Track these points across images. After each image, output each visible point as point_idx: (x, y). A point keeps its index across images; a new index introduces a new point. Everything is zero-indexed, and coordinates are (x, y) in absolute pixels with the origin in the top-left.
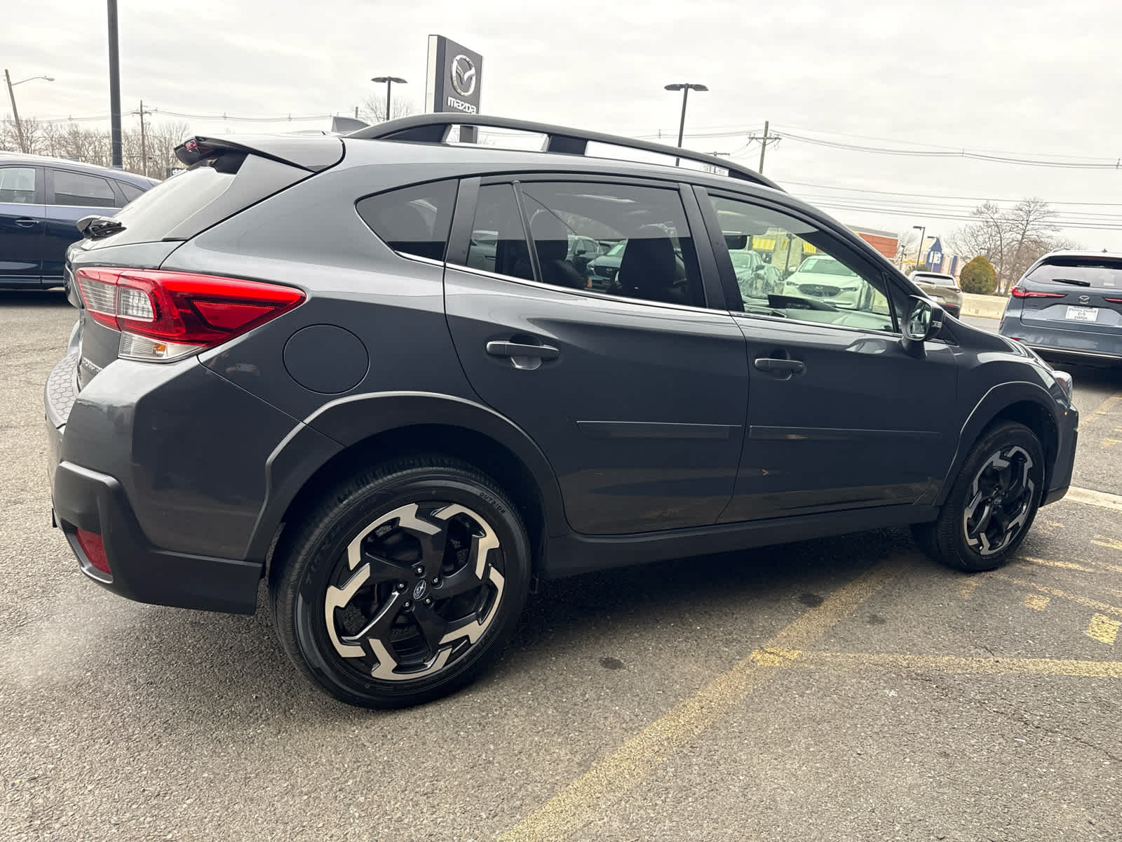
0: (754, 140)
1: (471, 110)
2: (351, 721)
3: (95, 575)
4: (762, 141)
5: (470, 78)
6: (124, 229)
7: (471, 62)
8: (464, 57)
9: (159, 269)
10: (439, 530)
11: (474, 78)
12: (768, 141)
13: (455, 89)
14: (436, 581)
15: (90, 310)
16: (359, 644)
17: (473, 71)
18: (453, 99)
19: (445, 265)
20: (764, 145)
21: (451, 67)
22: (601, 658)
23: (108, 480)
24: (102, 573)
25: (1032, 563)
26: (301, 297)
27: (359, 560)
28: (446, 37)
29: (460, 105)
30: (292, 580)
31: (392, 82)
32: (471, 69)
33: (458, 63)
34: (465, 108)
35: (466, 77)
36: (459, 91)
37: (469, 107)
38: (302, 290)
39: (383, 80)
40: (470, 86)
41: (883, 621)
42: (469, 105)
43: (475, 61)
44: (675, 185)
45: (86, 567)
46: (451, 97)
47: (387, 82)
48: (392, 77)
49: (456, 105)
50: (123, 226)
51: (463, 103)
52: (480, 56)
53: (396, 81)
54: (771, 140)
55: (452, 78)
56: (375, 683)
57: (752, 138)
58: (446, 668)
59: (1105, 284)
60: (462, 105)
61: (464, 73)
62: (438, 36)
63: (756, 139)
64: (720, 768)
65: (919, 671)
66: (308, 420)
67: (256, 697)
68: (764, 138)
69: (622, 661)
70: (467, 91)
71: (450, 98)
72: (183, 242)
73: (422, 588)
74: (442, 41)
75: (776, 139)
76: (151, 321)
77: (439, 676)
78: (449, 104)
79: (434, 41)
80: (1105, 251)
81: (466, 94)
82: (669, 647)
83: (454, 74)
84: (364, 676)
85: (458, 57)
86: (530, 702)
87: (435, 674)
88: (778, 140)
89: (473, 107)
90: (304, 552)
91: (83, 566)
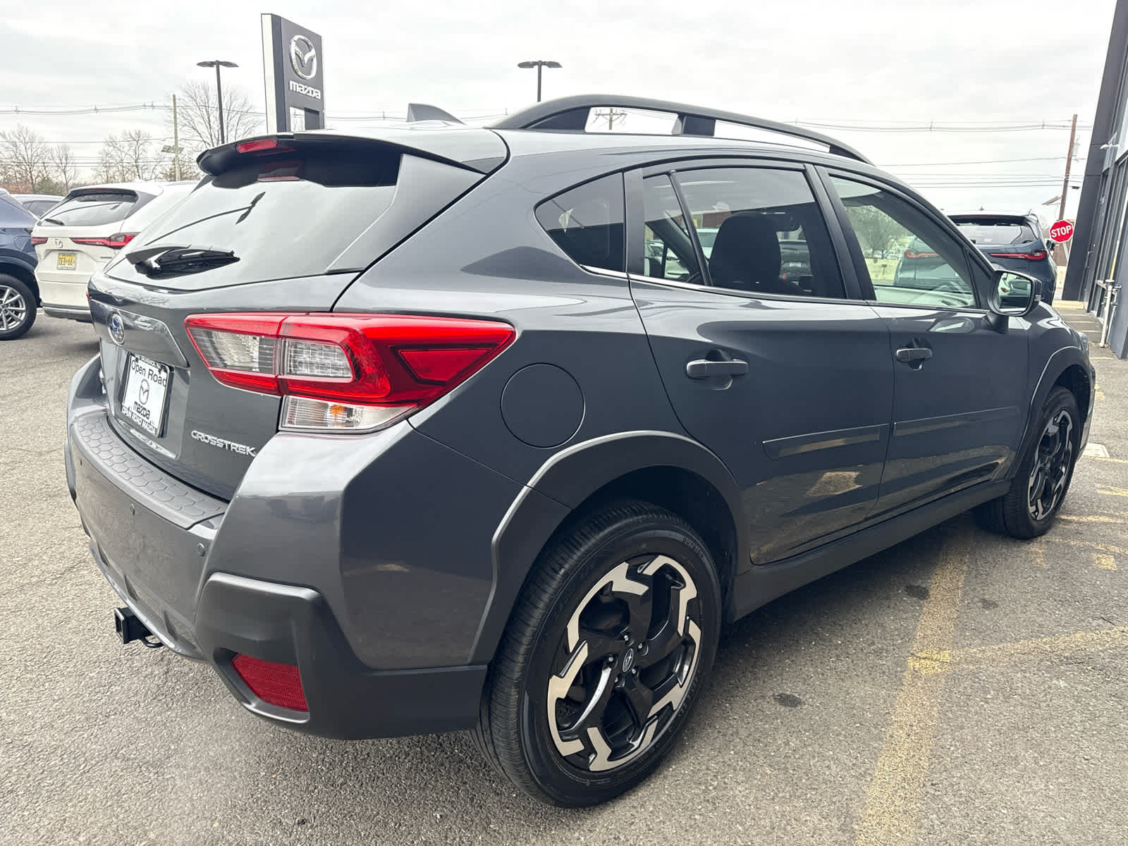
0: (601, 117)
1: (315, 94)
2: (568, 826)
3: (274, 714)
4: (608, 117)
5: (311, 60)
6: (237, 260)
7: (310, 43)
8: (303, 37)
9: (331, 311)
10: (647, 588)
11: (315, 60)
12: (614, 117)
13: (296, 72)
14: (640, 647)
15: (213, 369)
16: (577, 736)
17: (313, 52)
18: (295, 83)
19: (628, 275)
20: (611, 121)
21: (289, 49)
22: (774, 695)
23: (305, 593)
24: (281, 709)
25: (1070, 522)
26: (512, 332)
27: (578, 638)
28: (282, 16)
29: (303, 89)
30: (515, 678)
31: (221, 67)
32: (310, 51)
33: (296, 44)
34: (309, 92)
35: (306, 59)
36: (300, 73)
37: (312, 91)
38: (510, 324)
39: (211, 64)
40: (311, 68)
41: (995, 605)
42: (313, 89)
43: (313, 41)
44: (800, 166)
45: (254, 705)
46: (293, 81)
47: (215, 66)
48: (220, 60)
49: (298, 89)
50: (235, 255)
51: (306, 87)
52: (318, 36)
53: (224, 65)
54: (617, 116)
55: (291, 61)
56: (594, 778)
57: (599, 115)
58: (653, 744)
59: (986, 240)
60: (305, 89)
61: (304, 54)
62: (272, 15)
63: (603, 115)
64: (977, 805)
65: (1066, 654)
66: (532, 482)
67: (441, 816)
68: (610, 115)
69: (796, 695)
70: (310, 74)
71: (291, 82)
72: (358, 273)
73: (630, 657)
74: (277, 21)
75: (621, 114)
76: (349, 380)
77: (649, 754)
78: (291, 88)
79: (268, 21)
80: (982, 209)
81: (309, 77)
82: (828, 669)
83: (294, 56)
84: (584, 772)
85: (296, 38)
86: (741, 763)
87: (644, 752)
88: (623, 116)
89: (317, 90)
90: (525, 640)
91: (250, 703)
